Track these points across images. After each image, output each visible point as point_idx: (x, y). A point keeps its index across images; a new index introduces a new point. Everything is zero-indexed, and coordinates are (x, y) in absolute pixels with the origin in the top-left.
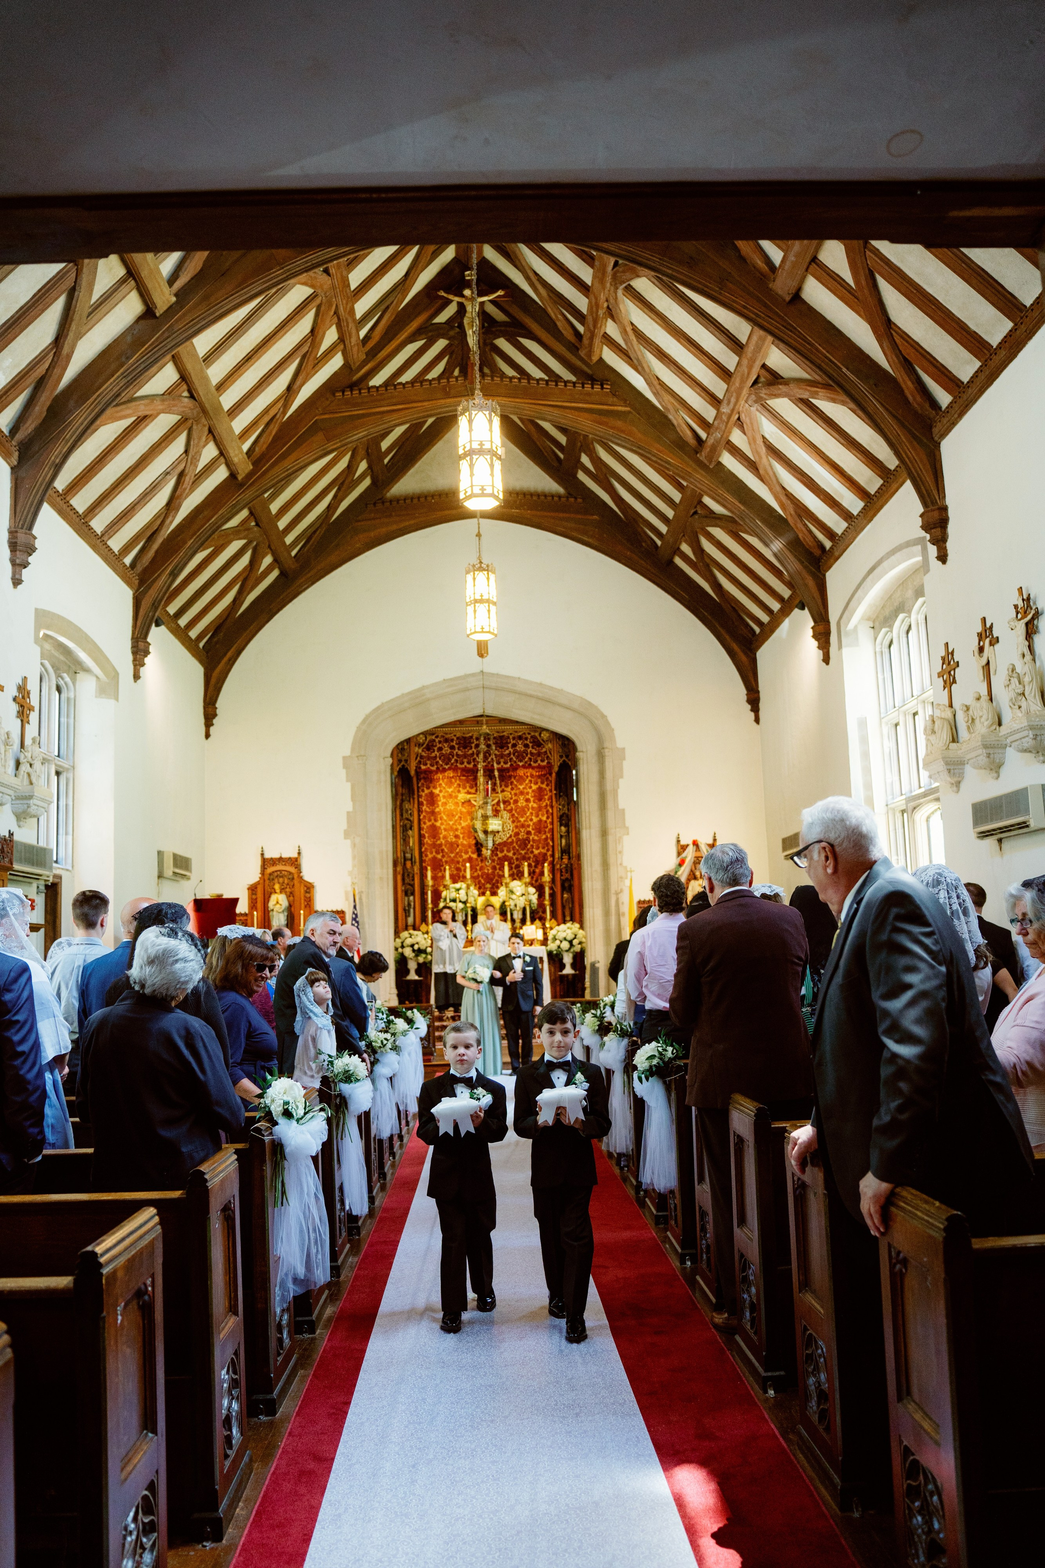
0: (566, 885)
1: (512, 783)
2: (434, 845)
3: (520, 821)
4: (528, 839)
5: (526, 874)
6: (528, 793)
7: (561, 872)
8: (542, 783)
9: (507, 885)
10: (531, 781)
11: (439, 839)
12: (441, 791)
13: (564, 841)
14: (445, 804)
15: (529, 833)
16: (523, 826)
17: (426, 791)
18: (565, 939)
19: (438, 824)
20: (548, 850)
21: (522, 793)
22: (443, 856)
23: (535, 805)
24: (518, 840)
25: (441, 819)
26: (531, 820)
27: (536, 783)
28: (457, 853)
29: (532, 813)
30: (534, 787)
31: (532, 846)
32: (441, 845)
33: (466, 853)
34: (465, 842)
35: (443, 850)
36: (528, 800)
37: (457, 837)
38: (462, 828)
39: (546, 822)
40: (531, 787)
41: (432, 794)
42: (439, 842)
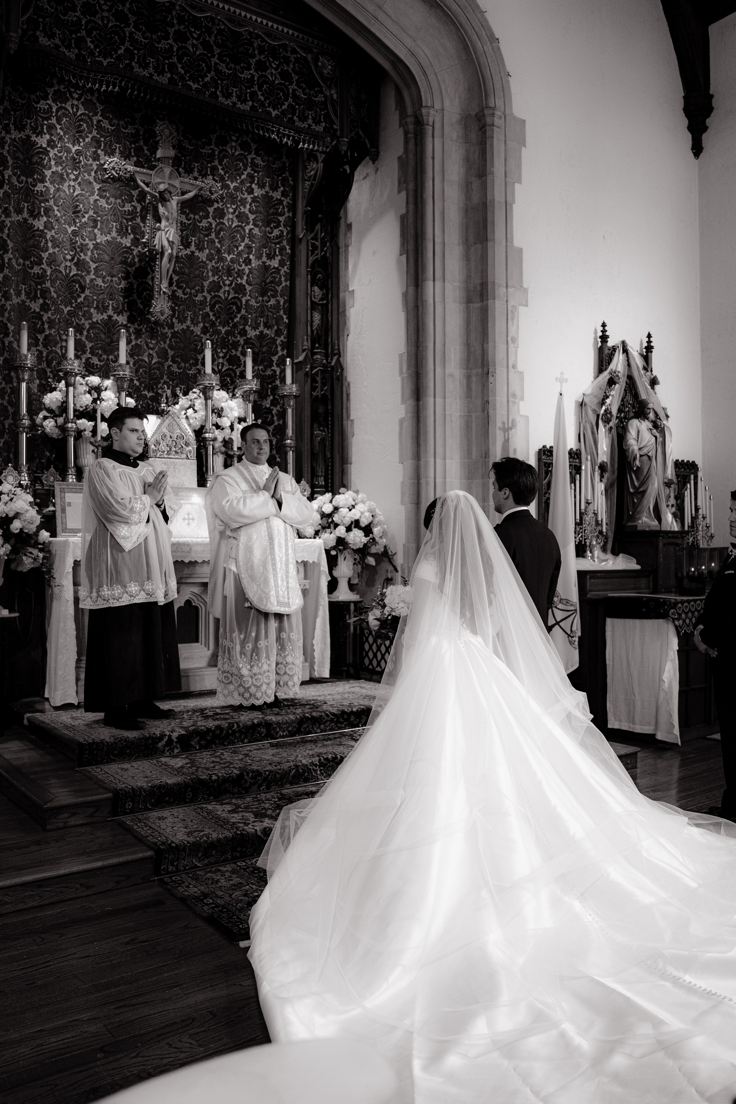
0: (321, 410)
1: (214, 169)
2: (25, 276)
3: (222, 259)
4: (236, 302)
5: (249, 375)
6: (243, 202)
7: (314, 381)
8: (274, 188)
9: (206, 392)
10: (251, 177)
11: (40, 263)
12: (51, 144)
13: (317, 317)
14: (61, 178)
15: (240, 289)
16: (229, 272)
17: (15, 135)
18: (356, 524)
19: (39, 224)
20: (278, 333)
21: (232, 198)
22: (45, 307)
23: (256, 231)
24: (216, 300)
25: (48, 211)
26: (247, 261)
27: (261, 186)
28: (79, 306)
29: (249, 247)
30: (258, 192)
31: (244, 318)
32: (41, 278)
33: (102, 308)
34: (99, 282)
35: (45, 293)
36: (241, 217)
37: (80, 264)
38: (97, 246)
39: (277, 270)
40: (251, 191)
41: (28, 145)
42: (36, 270)
